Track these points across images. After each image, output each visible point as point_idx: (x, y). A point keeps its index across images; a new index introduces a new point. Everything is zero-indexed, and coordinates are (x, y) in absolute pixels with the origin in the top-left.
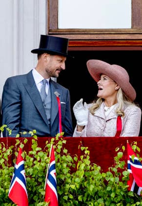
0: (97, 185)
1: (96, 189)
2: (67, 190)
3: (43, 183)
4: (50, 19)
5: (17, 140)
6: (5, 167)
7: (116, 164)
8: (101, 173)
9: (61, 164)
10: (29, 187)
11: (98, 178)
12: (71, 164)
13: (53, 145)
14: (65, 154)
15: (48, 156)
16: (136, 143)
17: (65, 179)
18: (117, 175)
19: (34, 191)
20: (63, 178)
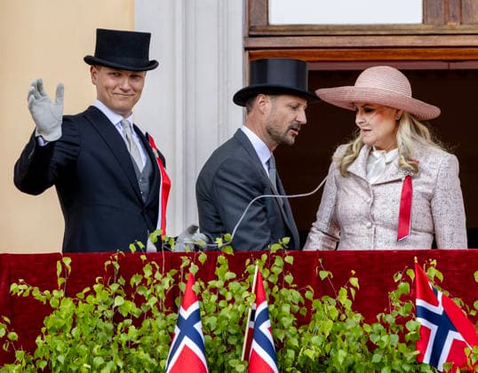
1: (351, 359)
2: (290, 361)
3: (238, 347)
5: (185, 258)
6: (158, 314)
7: (393, 307)
8: (362, 325)
10: (209, 356)
11: (354, 334)
14: (286, 285)
17: (286, 338)
18: (394, 329)
19: (219, 365)
20: (281, 337)
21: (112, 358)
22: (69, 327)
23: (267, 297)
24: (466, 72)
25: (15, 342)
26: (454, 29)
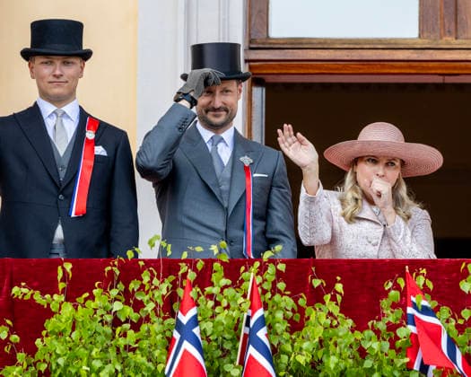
0: (343, 356)
1: (342, 365)
2: (283, 366)
3: (233, 352)
4: (253, 19)
5: (183, 265)
6: (156, 319)
7: (384, 315)
8: (353, 331)
9: (271, 313)
11: (346, 341)
12: (290, 314)
13: (257, 274)
14: (279, 292)
16: (424, 271)
17: (279, 344)
18: (385, 336)
19: (215, 369)
20: (276, 343)
21: (110, 361)
22: (69, 331)
25: (16, 344)
26: (449, 44)
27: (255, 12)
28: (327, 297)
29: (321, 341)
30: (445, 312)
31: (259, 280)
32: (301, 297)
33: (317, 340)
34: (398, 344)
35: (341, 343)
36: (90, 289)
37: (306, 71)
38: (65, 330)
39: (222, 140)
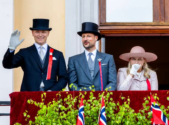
0: (131, 121)
1: (131, 124)
2: (112, 124)
3: (97, 120)
4: (101, 16)
5: (80, 93)
6: (72, 110)
7: (144, 108)
8: (134, 113)
9: (108, 108)
10: (88, 122)
11: (132, 116)
12: (114, 108)
13: (104, 96)
14: (111, 101)
15: (100, 103)
16: (156, 94)
17: (111, 117)
18: (144, 115)
20: (110, 117)
21: (58, 123)
22: (45, 114)
23: (105, 105)
24: (166, 37)
25: (29, 118)
26: (163, 24)
27: (101, 14)
28: (125, 103)
29: (124, 116)
30: (163, 107)
31: (104, 97)
32: (118, 103)
33: (123, 116)
34: (148, 117)
35: (130, 117)
36: (52, 101)
37: (118, 33)
38: (44, 113)
39: (92, 54)
